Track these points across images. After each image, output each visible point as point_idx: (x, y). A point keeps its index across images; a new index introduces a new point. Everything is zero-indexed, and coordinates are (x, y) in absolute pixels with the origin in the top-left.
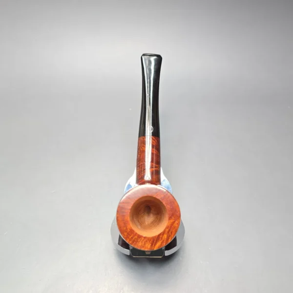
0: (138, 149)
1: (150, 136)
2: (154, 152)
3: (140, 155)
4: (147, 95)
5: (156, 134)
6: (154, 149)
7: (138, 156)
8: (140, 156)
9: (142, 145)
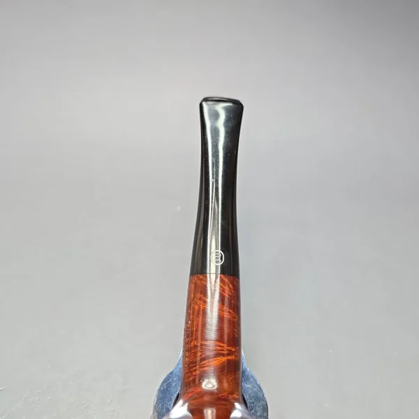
0: (189, 306)
1: (216, 274)
2: (226, 315)
3: (193, 321)
4: (211, 180)
5: (231, 269)
6: (226, 308)
7: (187, 323)
8: (192, 324)
9: (198, 295)
